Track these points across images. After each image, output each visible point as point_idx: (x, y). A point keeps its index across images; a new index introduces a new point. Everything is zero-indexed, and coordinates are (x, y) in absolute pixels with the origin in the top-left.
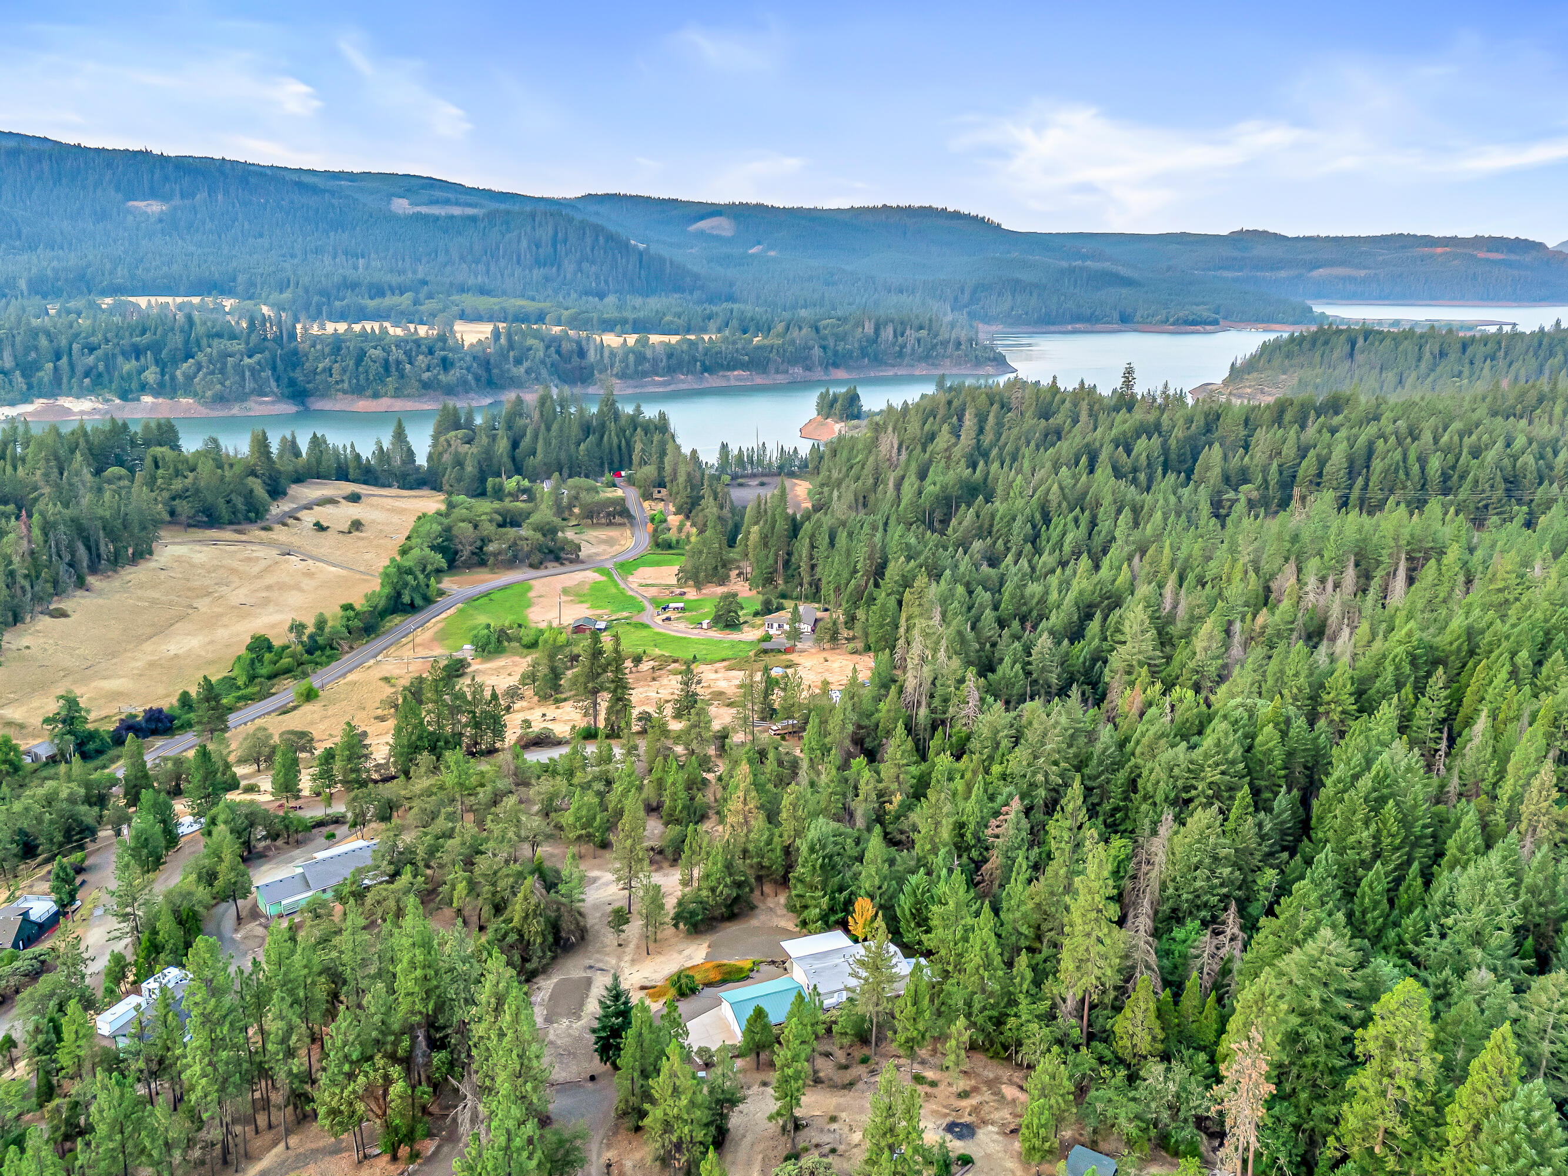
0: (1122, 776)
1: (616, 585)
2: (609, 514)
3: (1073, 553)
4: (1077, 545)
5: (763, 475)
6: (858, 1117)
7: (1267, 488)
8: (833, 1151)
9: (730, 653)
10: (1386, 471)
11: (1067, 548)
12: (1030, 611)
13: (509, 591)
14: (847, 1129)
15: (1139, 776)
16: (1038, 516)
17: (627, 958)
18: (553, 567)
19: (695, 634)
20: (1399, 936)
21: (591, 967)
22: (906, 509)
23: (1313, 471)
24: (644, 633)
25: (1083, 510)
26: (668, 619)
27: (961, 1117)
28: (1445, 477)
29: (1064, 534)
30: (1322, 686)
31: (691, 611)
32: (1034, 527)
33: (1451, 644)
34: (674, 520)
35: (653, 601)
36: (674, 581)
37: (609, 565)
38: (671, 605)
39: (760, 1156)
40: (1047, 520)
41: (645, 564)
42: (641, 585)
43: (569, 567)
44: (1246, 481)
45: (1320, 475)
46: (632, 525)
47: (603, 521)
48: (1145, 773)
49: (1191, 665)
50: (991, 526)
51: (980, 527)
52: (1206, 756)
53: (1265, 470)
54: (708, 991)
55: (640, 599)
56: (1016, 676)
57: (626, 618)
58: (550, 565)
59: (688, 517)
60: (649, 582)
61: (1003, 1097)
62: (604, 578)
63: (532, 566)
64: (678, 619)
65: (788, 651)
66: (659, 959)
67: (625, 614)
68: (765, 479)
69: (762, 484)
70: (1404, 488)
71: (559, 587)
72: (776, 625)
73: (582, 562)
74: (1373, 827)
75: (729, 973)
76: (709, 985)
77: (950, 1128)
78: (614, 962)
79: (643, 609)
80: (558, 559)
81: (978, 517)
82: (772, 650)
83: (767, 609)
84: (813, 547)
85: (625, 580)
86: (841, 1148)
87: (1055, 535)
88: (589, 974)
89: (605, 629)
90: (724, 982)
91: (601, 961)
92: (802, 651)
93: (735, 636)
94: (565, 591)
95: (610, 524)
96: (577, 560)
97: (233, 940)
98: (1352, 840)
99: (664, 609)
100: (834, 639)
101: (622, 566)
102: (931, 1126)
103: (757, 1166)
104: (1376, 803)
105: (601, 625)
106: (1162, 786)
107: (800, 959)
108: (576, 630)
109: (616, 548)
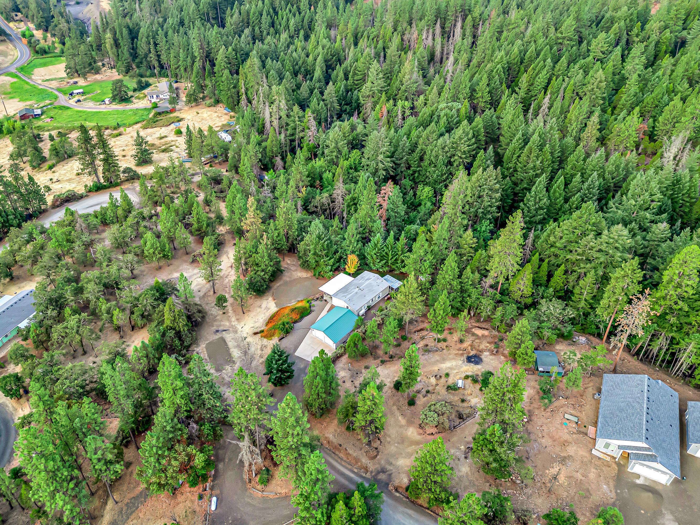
1: (27, 83)
3: (295, 31)
4: (297, 26)
6: (425, 370)
8: (428, 392)
9: (137, 118)
11: (292, 28)
12: (300, 68)
14: (425, 378)
15: (425, 152)
16: (271, 10)
17: (233, 319)
19: (103, 108)
21: (217, 331)
24: (69, 112)
25: (292, 6)
26: (79, 101)
27: (469, 353)
31: (89, 93)
32: (271, 17)
33: (514, 59)
34: (38, 34)
35: (59, 90)
36: (65, 75)
37: (13, 70)
38: (75, 91)
39: (395, 407)
40: (276, 13)
41: (35, 66)
42: (44, 81)
46: (11, 40)
48: (428, 153)
50: (248, 19)
51: (243, 21)
54: (297, 325)
55: (51, 90)
57: (50, 104)
59: (46, 30)
60: (48, 78)
61: (477, 336)
62: (15, 80)
64: (85, 100)
65: (173, 111)
66: (252, 314)
67: (48, 102)
72: (155, 96)
75: (301, 313)
76: (295, 322)
77: (469, 359)
78: (227, 324)
79: (56, 98)
81: (240, 14)
82: (163, 112)
83: (142, 86)
85: (30, 78)
86: (430, 388)
87: (284, 23)
88: (218, 336)
89: (42, 114)
90: (302, 318)
91: (220, 326)
92: (180, 110)
93: (130, 106)
98: (531, 165)
99: (71, 94)
100: (196, 100)
101: (22, 69)
102: (461, 362)
103: (397, 413)
104: (541, 147)
105: (39, 112)
106: (441, 157)
107: (336, 295)
108: (23, 117)
109: (9, 57)
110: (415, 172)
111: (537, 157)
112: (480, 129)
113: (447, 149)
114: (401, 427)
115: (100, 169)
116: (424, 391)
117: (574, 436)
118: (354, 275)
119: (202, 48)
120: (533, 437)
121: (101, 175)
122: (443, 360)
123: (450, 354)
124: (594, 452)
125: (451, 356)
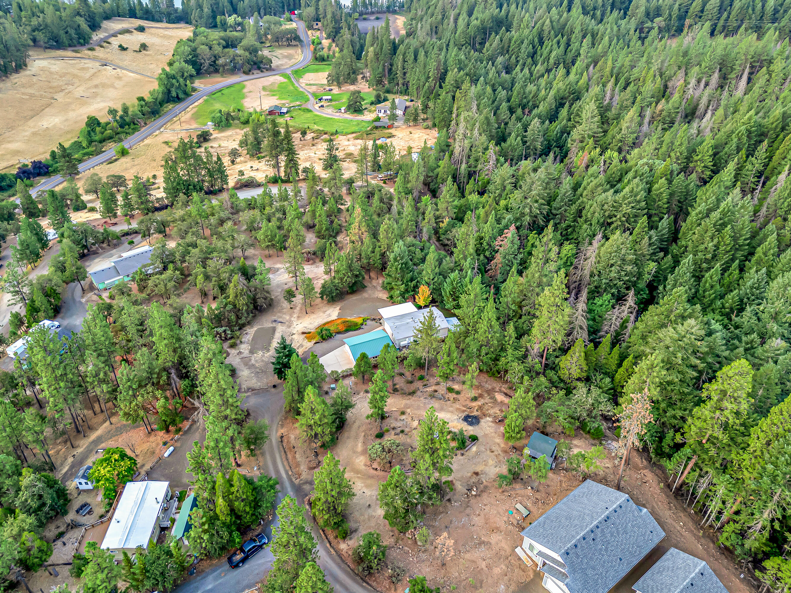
0: (574, 208)
1: (293, 85)
2: (288, 39)
3: (555, 64)
4: (558, 60)
5: (378, 12)
6: (416, 412)
7: (670, 20)
8: (402, 431)
9: (356, 129)
10: (742, 8)
11: (552, 61)
12: (528, 102)
13: (232, 89)
14: (410, 419)
15: (584, 208)
16: (536, 40)
17: (295, 316)
18: (257, 73)
19: (337, 116)
20: (722, 304)
21: (275, 321)
22: (460, 36)
23: (699, 8)
24: (309, 115)
25: (563, 36)
26: (322, 106)
27: (473, 412)
28: (776, 11)
29: (551, 52)
30: (694, 151)
31: (335, 101)
32: (534, 47)
33: (772, 123)
34: (326, 43)
35: (314, 95)
36: (326, 82)
37: (289, 72)
38: (324, 97)
39: (363, 434)
40: (541, 43)
41: (309, 71)
42: (307, 85)
43: (266, 73)
44: (659, 15)
45: (702, 11)
46: (302, 46)
47: (285, 43)
48: (587, 207)
49: (618, 137)
50: (509, 47)
51: (503, 48)
52: (624, 198)
53: (671, 8)
54: (339, 336)
55: (307, 93)
57: (299, 106)
58: (255, 72)
59: (333, 41)
60: (312, 82)
61: (496, 400)
62: (286, 80)
63: (245, 73)
64: (328, 106)
65: (389, 127)
66: (313, 316)
67: (298, 103)
68: (379, 15)
69: (378, 19)
70: (750, 19)
71: (260, 86)
72: (383, 111)
73: (274, 70)
74: (716, 241)
75: (350, 326)
76: (339, 333)
77: (466, 419)
78: (288, 318)
79: (308, 100)
80: (259, 68)
81: (501, 41)
82: (380, 127)
83: (379, 100)
84: (404, 61)
85: (298, 81)
86: (407, 430)
87: (545, 52)
88: (274, 325)
89: (287, 112)
90: (347, 331)
91: (281, 317)
92: (397, 127)
93: (360, 117)
94: (264, 89)
95: (289, 45)
96: (270, 69)
97: (81, 303)
98: (702, 247)
99: (320, 100)
100: (415, 120)
101: (296, 72)
102: (456, 417)
103: (361, 440)
104: (720, 227)
105: (284, 110)
106: (597, 214)
107: (388, 319)
108: (271, 113)
109: (293, 60)
110: (569, 226)
111: (712, 239)
113: (606, 207)
114: (354, 452)
116: (399, 430)
117: (510, 527)
118: (420, 308)
120: (468, 511)
122: (442, 409)
123: (451, 406)
124: (518, 550)
125: (451, 409)
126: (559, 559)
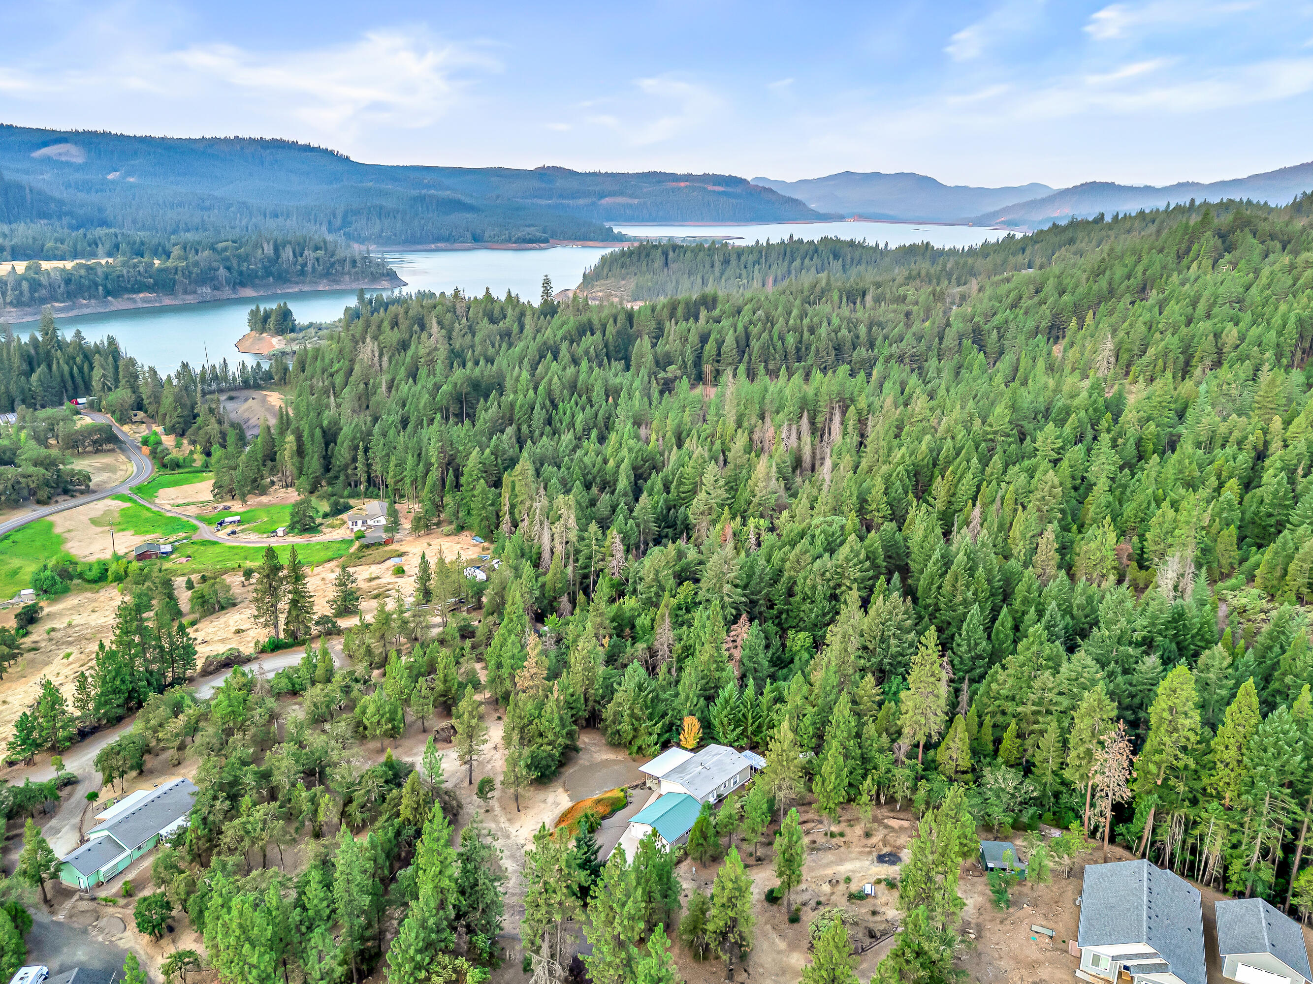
0: (782, 587)
1: (148, 509)
2: (95, 442)
3: (584, 430)
5: (232, 390)
6: (813, 874)
7: (686, 367)
8: (819, 903)
9: (330, 554)
10: (762, 348)
11: (579, 426)
12: (594, 478)
13: (30, 531)
14: (814, 886)
15: (795, 583)
16: (548, 403)
17: (502, 819)
18: (64, 502)
19: (273, 542)
22: (425, 408)
23: (714, 352)
24: (217, 549)
25: (580, 397)
26: (234, 533)
27: (881, 850)
28: (798, 350)
29: (573, 416)
30: (866, 501)
31: (248, 522)
32: (547, 411)
33: (923, 460)
34: (168, 441)
35: (202, 519)
36: (210, 497)
37: (125, 491)
38: (227, 520)
39: (769, 927)
40: (555, 406)
41: (163, 486)
42: (174, 506)
43: (81, 499)
44: (671, 364)
45: (719, 354)
46: (123, 450)
47: (89, 449)
48: (800, 582)
49: (755, 501)
50: (512, 414)
51: (503, 418)
52: (848, 560)
53: (682, 354)
54: (605, 823)
55: (186, 519)
56: (631, 529)
57: (186, 538)
58: (60, 498)
59: (182, 435)
60: (181, 501)
61: (892, 828)
62: (128, 505)
63: (39, 502)
64: (243, 531)
65: (388, 542)
66: (532, 812)
67: (182, 535)
68: (233, 394)
69: (231, 398)
70: (775, 359)
71: (85, 519)
72: (360, 522)
73: (94, 492)
75: (613, 804)
76: (604, 818)
77: (881, 859)
78: (493, 826)
79: (195, 529)
80: (66, 492)
82: (373, 544)
83: (339, 510)
85: (153, 503)
86: (822, 899)
87: (566, 417)
89: (172, 553)
90: (613, 812)
92: (400, 541)
93: (317, 538)
94: (94, 522)
95: (97, 451)
96: (88, 491)
97: (59, 924)
98: (959, 598)
99: (221, 524)
100: (427, 526)
101: (139, 490)
102: (867, 863)
103: (774, 935)
104: (971, 571)
105: (168, 548)
106: (819, 587)
107: (667, 776)
108: (141, 557)
109: (119, 473)
110: (781, 613)
111: (968, 587)
112: (877, 549)
113: (828, 575)
114: (779, 952)
115: (282, 618)
116: (813, 903)
117: (1048, 954)
118: (694, 750)
119: (442, 451)
120: (984, 959)
121: (282, 626)
122: (841, 861)
123: (850, 852)
124: (1079, 974)
125: (853, 855)
126: (1149, 950)
